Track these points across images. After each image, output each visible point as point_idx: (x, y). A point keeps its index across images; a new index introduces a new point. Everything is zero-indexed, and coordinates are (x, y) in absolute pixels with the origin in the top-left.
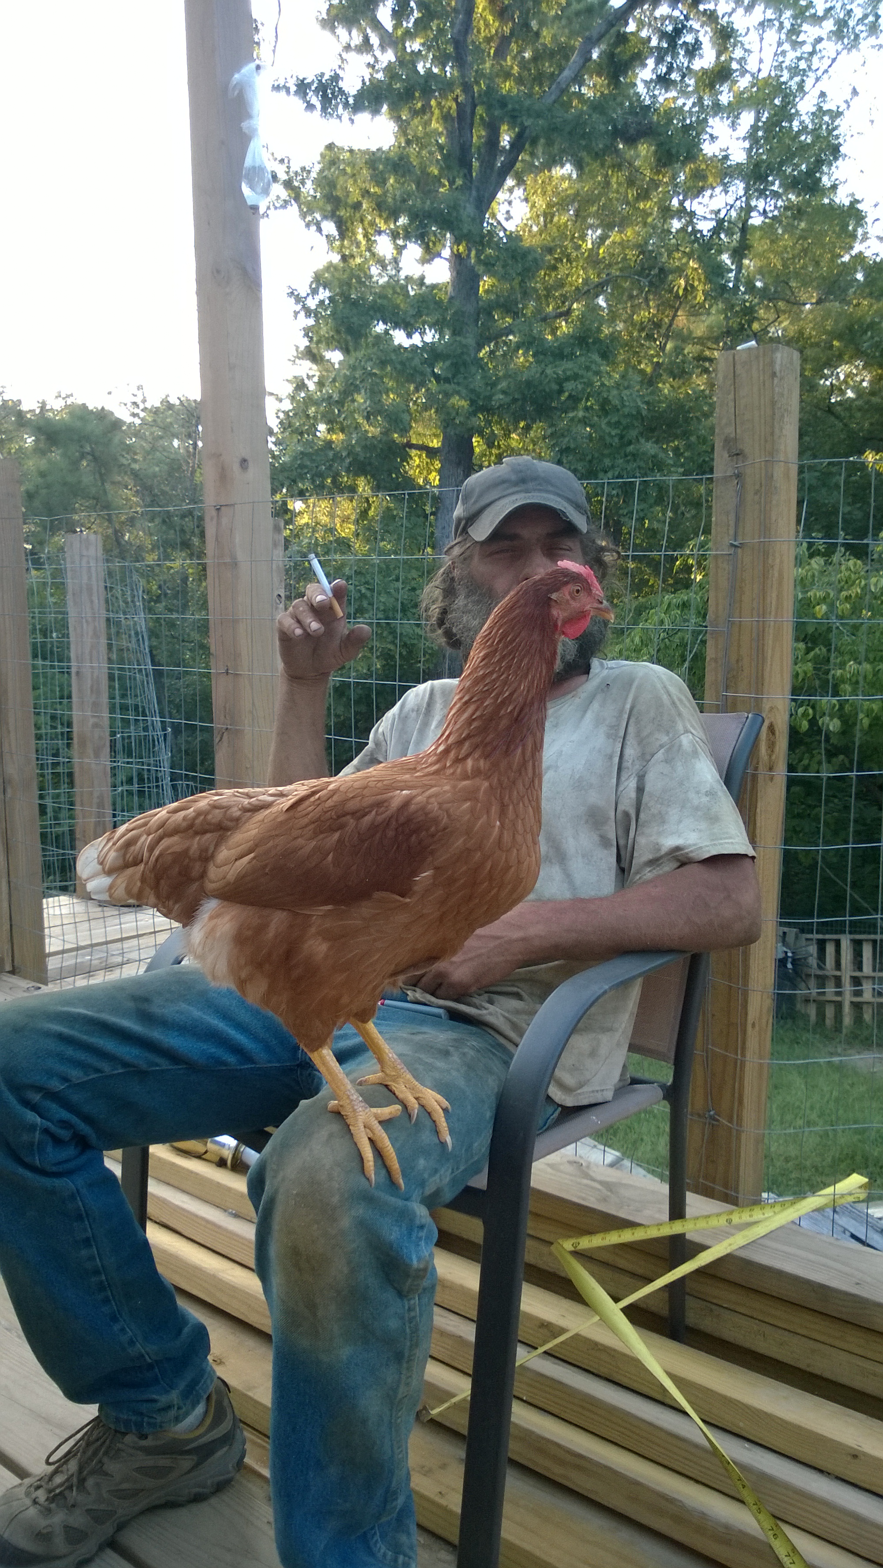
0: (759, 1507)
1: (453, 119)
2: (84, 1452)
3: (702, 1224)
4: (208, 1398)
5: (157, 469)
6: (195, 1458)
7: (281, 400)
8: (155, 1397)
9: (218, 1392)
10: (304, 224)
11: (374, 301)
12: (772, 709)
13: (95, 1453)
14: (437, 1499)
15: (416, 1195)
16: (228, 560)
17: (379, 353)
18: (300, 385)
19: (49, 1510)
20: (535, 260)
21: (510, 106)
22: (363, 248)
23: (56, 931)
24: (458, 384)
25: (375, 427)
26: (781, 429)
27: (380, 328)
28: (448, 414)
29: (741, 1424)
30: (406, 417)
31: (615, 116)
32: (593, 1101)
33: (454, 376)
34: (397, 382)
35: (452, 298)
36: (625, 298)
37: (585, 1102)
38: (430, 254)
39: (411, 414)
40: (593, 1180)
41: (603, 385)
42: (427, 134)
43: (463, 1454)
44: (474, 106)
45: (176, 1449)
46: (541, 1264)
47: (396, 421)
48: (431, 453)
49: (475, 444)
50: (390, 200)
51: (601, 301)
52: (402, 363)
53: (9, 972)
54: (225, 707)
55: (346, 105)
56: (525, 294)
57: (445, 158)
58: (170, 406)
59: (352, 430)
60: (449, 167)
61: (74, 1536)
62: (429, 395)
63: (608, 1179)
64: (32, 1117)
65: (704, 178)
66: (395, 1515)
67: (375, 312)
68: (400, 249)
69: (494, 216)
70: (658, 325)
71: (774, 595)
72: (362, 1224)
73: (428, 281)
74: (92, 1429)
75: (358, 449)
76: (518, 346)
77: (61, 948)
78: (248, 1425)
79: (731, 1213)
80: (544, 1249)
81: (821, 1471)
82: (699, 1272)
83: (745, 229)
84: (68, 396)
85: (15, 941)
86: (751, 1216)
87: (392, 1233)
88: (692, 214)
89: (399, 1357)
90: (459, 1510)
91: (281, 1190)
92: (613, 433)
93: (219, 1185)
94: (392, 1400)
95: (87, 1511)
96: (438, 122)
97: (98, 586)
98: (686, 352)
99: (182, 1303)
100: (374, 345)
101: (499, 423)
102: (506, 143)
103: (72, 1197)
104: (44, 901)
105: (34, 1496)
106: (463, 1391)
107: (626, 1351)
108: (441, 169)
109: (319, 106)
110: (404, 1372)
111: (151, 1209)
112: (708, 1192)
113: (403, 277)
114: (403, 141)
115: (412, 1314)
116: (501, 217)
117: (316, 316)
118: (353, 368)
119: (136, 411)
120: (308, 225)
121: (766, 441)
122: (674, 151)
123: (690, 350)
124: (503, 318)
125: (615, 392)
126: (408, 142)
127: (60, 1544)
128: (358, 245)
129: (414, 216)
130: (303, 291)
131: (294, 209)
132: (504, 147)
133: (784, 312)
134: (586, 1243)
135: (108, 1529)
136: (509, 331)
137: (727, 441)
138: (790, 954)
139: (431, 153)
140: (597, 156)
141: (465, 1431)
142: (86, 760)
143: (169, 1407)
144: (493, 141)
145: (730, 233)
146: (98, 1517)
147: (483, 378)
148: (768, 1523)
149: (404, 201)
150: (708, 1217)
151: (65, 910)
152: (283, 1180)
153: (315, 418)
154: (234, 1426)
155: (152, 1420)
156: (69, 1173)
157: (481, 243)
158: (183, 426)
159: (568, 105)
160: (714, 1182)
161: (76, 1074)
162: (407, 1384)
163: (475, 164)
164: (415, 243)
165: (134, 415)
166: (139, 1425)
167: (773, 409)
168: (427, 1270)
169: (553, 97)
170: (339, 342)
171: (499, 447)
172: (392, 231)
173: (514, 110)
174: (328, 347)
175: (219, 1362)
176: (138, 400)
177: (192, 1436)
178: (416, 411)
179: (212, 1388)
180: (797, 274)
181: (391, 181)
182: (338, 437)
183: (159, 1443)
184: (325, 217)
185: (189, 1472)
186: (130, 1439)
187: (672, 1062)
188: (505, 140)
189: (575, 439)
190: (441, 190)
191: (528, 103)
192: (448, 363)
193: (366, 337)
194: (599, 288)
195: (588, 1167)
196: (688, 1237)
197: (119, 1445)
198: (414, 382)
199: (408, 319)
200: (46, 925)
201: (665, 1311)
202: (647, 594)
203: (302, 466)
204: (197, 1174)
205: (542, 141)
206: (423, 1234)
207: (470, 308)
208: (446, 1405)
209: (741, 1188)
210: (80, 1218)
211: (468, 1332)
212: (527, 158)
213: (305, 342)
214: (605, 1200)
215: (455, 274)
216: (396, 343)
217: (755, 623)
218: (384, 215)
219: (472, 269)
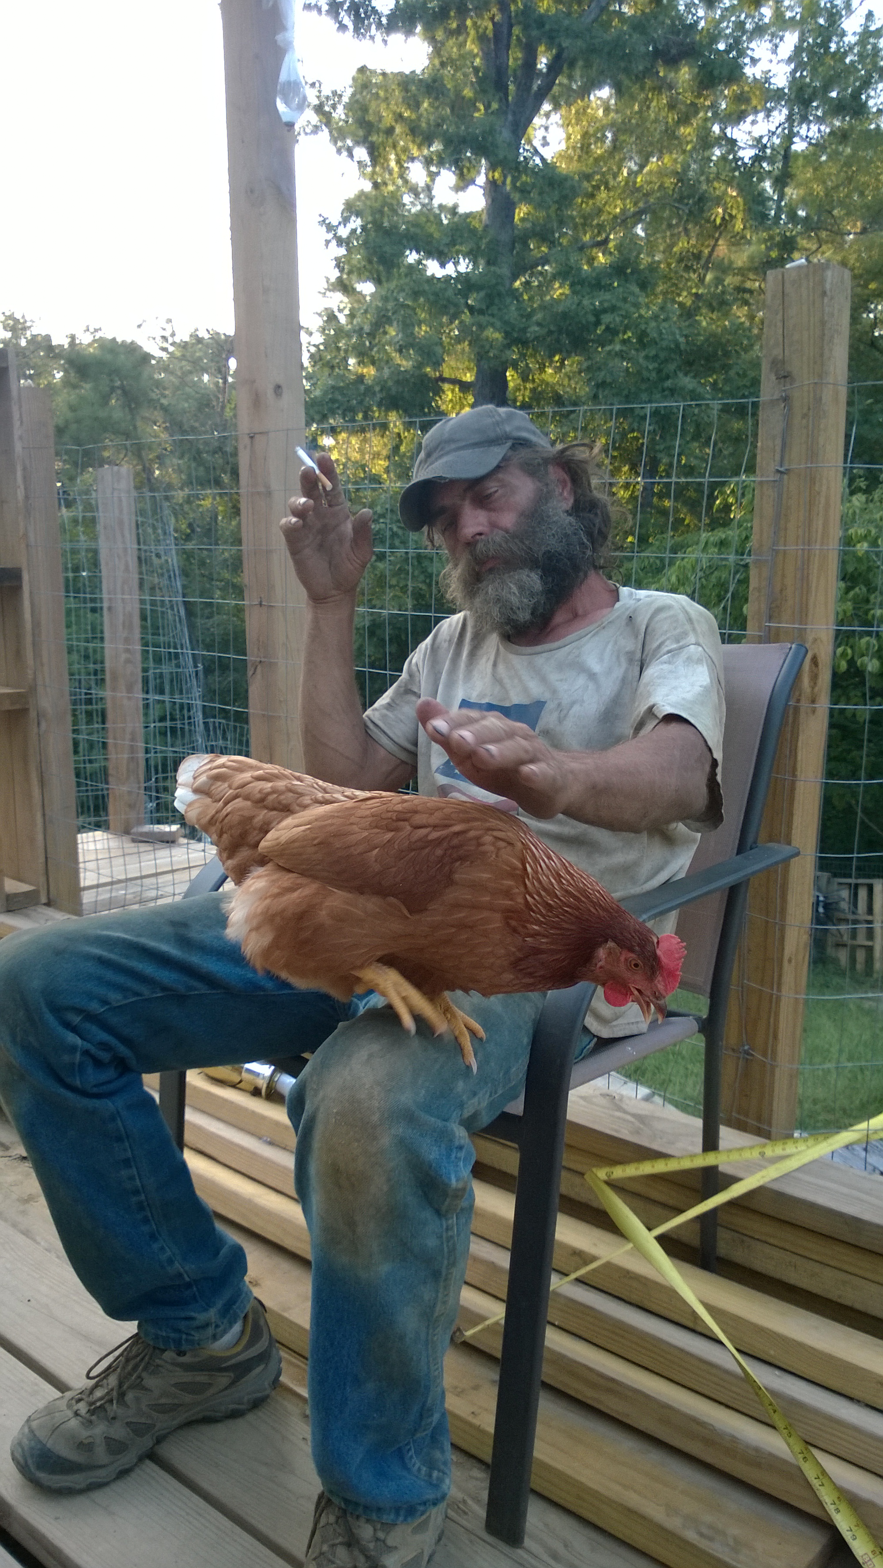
0: (790, 1431)
1: (489, 40)
2: (124, 1368)
3: (735, 1156)
4: (245, 1317)
5: (186, 405)
6: (232, 1375)
7: (311, 334)
8: (193, 1314)
9: (255, 1312)
10: (334, 149)
11: (407, 229)
12: (815, 640)
13: (135, 1368)
14: (471, 1419)
15: (455, 1115)
16: (262, 489)
17: (412, 283)
18: (331, 317)
19: (91, 1422)
20: (573, 188)
21: (547, 27)
22: (396, 175)
23: (91, 865)
24: (493, 315)
25: (407, 360)
26: (831, 350)
27: (412, 257)
28: (483, 347)
29: (772, 1352)
30: (439, 350)
31: (655, 36)
32: (628, 1033)
33: (488, 308)
34: (430, 314)
35: (486, 226)
36: (664, 226)
37: (620, 1034)
38: (464, 181)
39: (444, 348)
40: (625, 1112)
41: (641, 316)
42: (462, 57)
43: (497, 1377)
44: (511, 26)
45: (214, 1366)
46: (572, 1195)
47: (428, 354)
48: (464, 387)
49: (509, 378)
50: (424, 125)
51: (639, 231)
52: (436, 294)
53: (45, 904)
54: (258, 640)
55: (379, 25)
56: (561, 223)
57: (481, 81)
58: (200, 340)
59: (383, 364)
60: (484, 91)
61: (115, 1447)
62: (463, 328)
63: (640, 1112)
64: (72, 1038)
65: (748, 101)
66: (429, 1432)
67: (408, 241)
68: (433, 176)
69: (529, 142)
70: (697, 257)
71: (820, 522)
72: (402, 1143)
73: (461, 210)
74: (131, 1346)
75: (390, 383)
76: (554, 277)
77: (95, 883)
78: (283, 1345)
79: (764, 1146)
80: (577, 1180)
81: (851, 1399)
82: (732, 1204)
83: (788, 155)
84: (96, 330)
85: (50, 874)
86: (784, 1149)
87: (431, 1153)
88: (733, 142)
89: (436, 1275)
90: (492, 1430)
91: (322, 1109)
92: (651, 367)
93: (253, 1113)
94: (428, 1316)
95: (127, 1423)
96: (473, 42)
97: (129, 519)
98: (726, 283)
99: (219, 1226)
100: (406, 275)
101: (533, 356)
102: (543, 65)
103: (113, 1118)
104: (79, 836)
105: (75, 1408)
106: (495, 1314)
107: (660, 1280)
108: (476, 93)
109: (351, 26)
110: (441, 1290)
111: (188, 1136)
112: (741, 1126)
113: (436, 205)
114: (437, 62)
115: (450, 1233)
116: (537, 143)
117: (347, 244)
118: (385, 299)
119: (165, 345)
120: (339, 151)
121: (815, 363)
122: (716, 73)
123: (730, 280)
124: (539, 248)
125: (653, 324)
126: (443, 64)
127: (101, 1454)
128: (391, 173)
129: (448, 142)
130: (335, 219)
131: (325, 133)
132: (541, 70)
133: (827, 242)
134: (620, 1172)
135: (147, 1442)
136: (545, 261)
137: (774, 363)
138: (821, 898)
139: (465, 75)
140: (639, 78)
141: (499, 1355)
142: (119, 695)
143: (207, 1325)
144: (530, 63)
145: (771, 160)
146: (138, 1430)
147: (518, 309)
148: (798, 1447)
149: (438, 125)
150: (741, 1149)
151: (99, 846)
152: (323, 1099)
153: (346, 351)
154: (271, 1345)
155: (191, 1338)
156: (109, 1095)
157: (517, 169)
158: (212, 361)
159: (607, 25)
160: (747, 1116)
161: (115, 997)
162: (445, 1303)
163: (512, 87)
164: (450, 169)
165: (164, 349)
166: (178, 1343)
167: (823, 330)
168: (465, 1193)
169: (593, 16)
170: (370, 272)
171: (533, 381)
172: (426, 158)
173: (551, 30)
174: (360, 279)
175: (256, 1284)
176: (167, 334)
177: (228, 1354)
178: (449, 343)
179: (248, 1307)
180: (841, 204)
181: (426, 105)
182: (370, 371)
183: (197, 1359)
184: (357, 143)
185: (226, 1388)
186: (169, 1355)
187: (708, 995)
188: (542, 63)
189: (611, 373)
190: (476, 115)
191: (566, 22)
192: (482, 294)
193: (399, 268)
194: (637, 217)
195: (621, 1100)
196: (721, 1169)
197: (158, 1361)
198: (447, 314)
199: (441, 248)
200: (81, 859)
201: (696, 1242)
202: (683, 533)
203: (333, 401)
204: (232, 1103)
205: (580, 63)
206: (462, 1154)
207: (504, 237)
208: (479, 1327)
209: (774, 1122)
210: (119, 1139)
211: (503, 1259)
212: (565, 81)
213: (336, 273)
214: (637, 1132)
215: (490, 201)
216: (429, 273)
217: (800, 552)
218: (418, 140)
219: (507, 197)
